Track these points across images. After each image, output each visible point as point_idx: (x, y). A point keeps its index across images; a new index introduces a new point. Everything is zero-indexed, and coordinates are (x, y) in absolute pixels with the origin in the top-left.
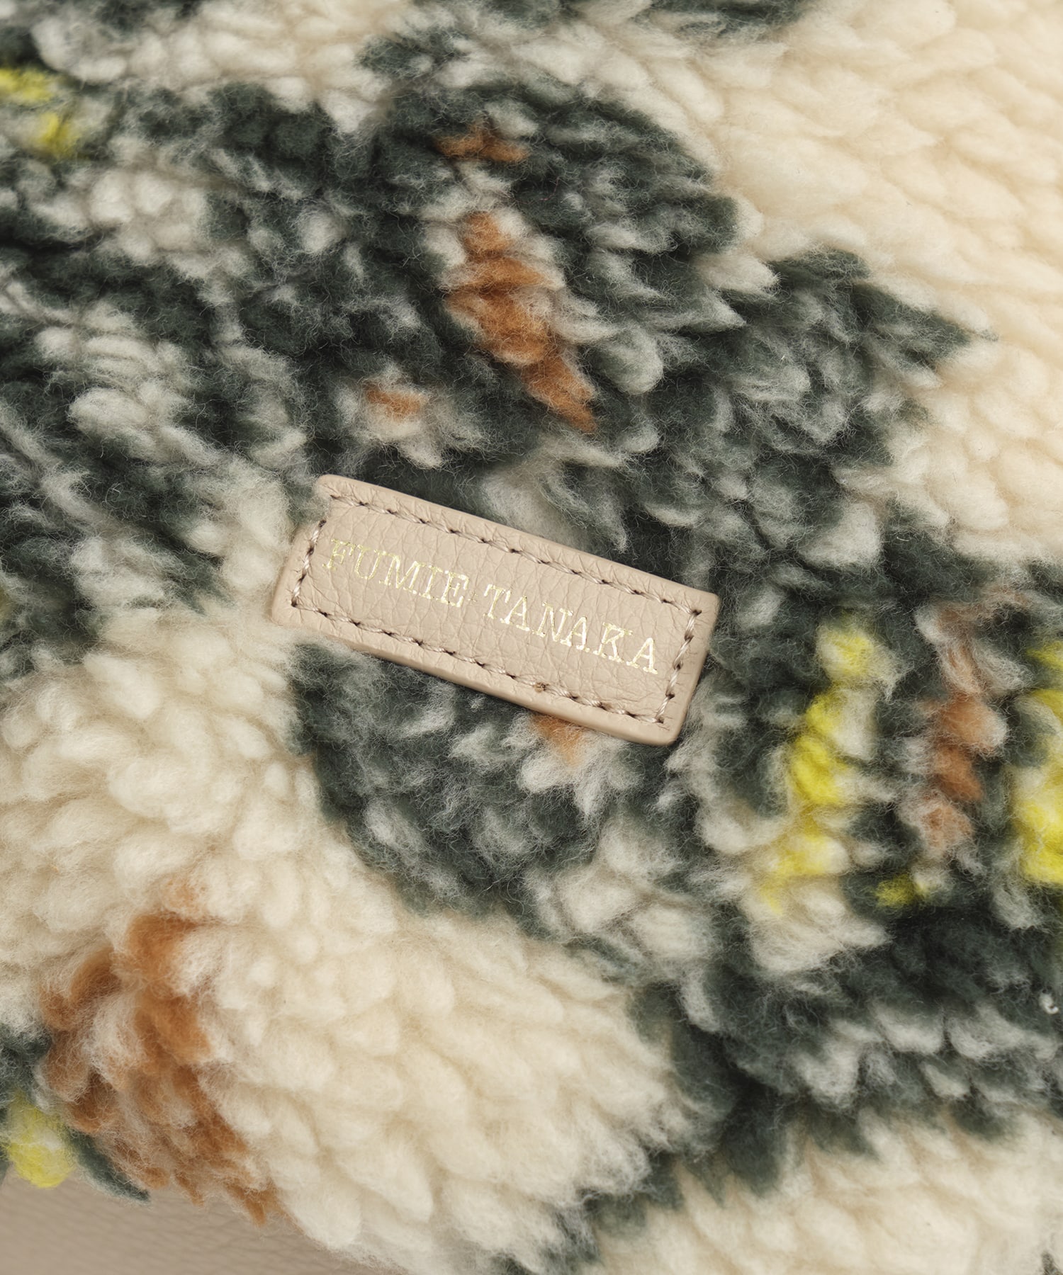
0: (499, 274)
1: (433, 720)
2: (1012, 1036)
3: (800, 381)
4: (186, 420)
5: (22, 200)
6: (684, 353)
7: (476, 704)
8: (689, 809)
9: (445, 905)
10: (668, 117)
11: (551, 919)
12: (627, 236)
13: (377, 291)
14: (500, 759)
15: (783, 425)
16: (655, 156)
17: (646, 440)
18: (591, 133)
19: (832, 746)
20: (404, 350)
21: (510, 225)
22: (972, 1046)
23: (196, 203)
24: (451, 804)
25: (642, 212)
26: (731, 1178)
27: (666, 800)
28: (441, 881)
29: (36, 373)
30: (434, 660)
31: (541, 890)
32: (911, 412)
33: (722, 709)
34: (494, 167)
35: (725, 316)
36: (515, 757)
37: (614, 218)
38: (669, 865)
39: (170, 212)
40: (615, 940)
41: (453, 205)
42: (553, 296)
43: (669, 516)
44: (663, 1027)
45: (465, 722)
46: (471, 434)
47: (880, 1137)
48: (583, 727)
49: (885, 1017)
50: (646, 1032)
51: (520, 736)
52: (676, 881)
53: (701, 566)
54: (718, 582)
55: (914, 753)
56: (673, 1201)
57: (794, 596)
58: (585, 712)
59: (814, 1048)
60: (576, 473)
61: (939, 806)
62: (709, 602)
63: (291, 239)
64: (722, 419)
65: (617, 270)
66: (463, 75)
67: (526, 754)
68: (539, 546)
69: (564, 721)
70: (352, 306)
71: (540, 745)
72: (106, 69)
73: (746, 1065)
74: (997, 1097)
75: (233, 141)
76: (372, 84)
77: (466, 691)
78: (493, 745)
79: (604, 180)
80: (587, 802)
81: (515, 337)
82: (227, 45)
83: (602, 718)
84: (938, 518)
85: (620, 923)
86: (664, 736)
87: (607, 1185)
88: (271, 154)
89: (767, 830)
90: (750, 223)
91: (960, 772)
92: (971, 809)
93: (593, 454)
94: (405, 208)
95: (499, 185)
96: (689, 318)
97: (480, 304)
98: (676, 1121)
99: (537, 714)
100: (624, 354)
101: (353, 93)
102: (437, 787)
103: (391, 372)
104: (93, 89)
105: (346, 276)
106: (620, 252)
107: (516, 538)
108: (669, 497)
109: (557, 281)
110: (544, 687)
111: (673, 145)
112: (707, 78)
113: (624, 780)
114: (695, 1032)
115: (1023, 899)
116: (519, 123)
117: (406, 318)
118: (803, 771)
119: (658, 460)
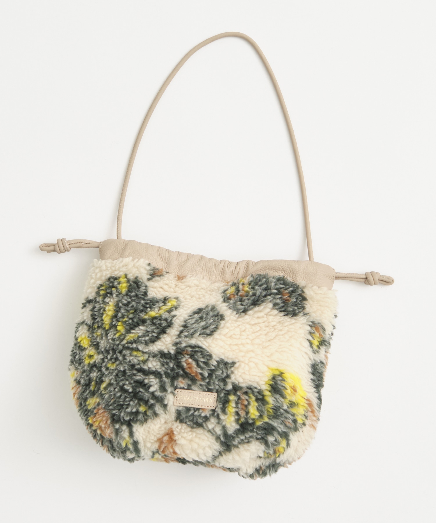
0: (190, 366)
1: (191, 412)
2: (251, 434)
3: (221, 372)
5: (141, 367)
6: (210, 372)
7: (196, 409)
8: (218, 415)
9: (195, 428)
10: (204, 347)
11: (206, 428)
12: (203, 360)
13: (178, 369)
14: (199, 414)
15: (220, 376)
16: (204, 351)
17: (207, 380)
18: (197, 349)
19: (232, 407)
20: (182, 376)
21: (190, 360)
22: (247, 436)
23: (159, 364)
24: (195, 419)
25: (203, 357)
26: (227, 452)
27: (216, 414)
28: (195, 426)
29: (145, 385)
30: (191, 406)
31: (204, 425)
32: (232, 372)
33: (220, 405)
34: (188, 355)
35: (213, 368)
36: (201, 413)
37: (201, 358)
38: (217, 421)
39: (157, 365)
40: (212, 431)
41: (184, 359)
42: (196, 368)
43: (210, 387)
44: (219, 441)
45: (195, 411)
46: (190, 383)
47: (239, 446)
48: (206, 409)
49: (240, 436)
50: (217, 442)
51: (201, 411)
52: (218, 423)
53: (215, 391)
54: (217, 392)
55: (240, 406)
56: (222, 455)
57: (225, 394)
58: (206, 407)
59: (234, 441)
60: (201, 385)
61: (242, 411)
62: (216, 394)
63: (169, 366)
64: (214, 377)
65: (202, 364)
66: (184, 345)
67: (202, 413)
68: (198, 392)
69: (204, 409)
70: (176, 372)
71: (203, 411)
72: (146, 350)
73: (228, 444)
74: (251, 439)
75: (161, 357)
76: (174, 348)
77: (194, 408)
78: (198, 413)
79: (199, 354)
80: (208, 415)
81: (193, 373)
82: (159, 347)
83: (208, 408)
84: (237, 382)
85: (213, 429)
86: (214, 408)
87: (216, 455)
88: (166, 358)
89: (226, 417)
90: (214, 357)
91: (244, 407)
92: (245, 411)
93: (202, 383)
94: (179, 361)
95: (188, 356)
96: (210, 368)
97: (189, 369)
98: (221, 449)
99: (202, 409)
100: (204, 373)
101: (172, 349)
102: (193, 418)
103: (180, 379)
104: (146, 353)
105: (175, 369)
106: (201, 362)
107: (196, 392)
108: (211, 386)
109: (195, 366)
110: (202, 406)
111: (205, 350)
112: (206, 342)
113: (212, 413)
114: (222, 441)
115: (251, 420)
116: (190, 349)
117: (182, 372)
118: (230, 410)
119: (209, 383)
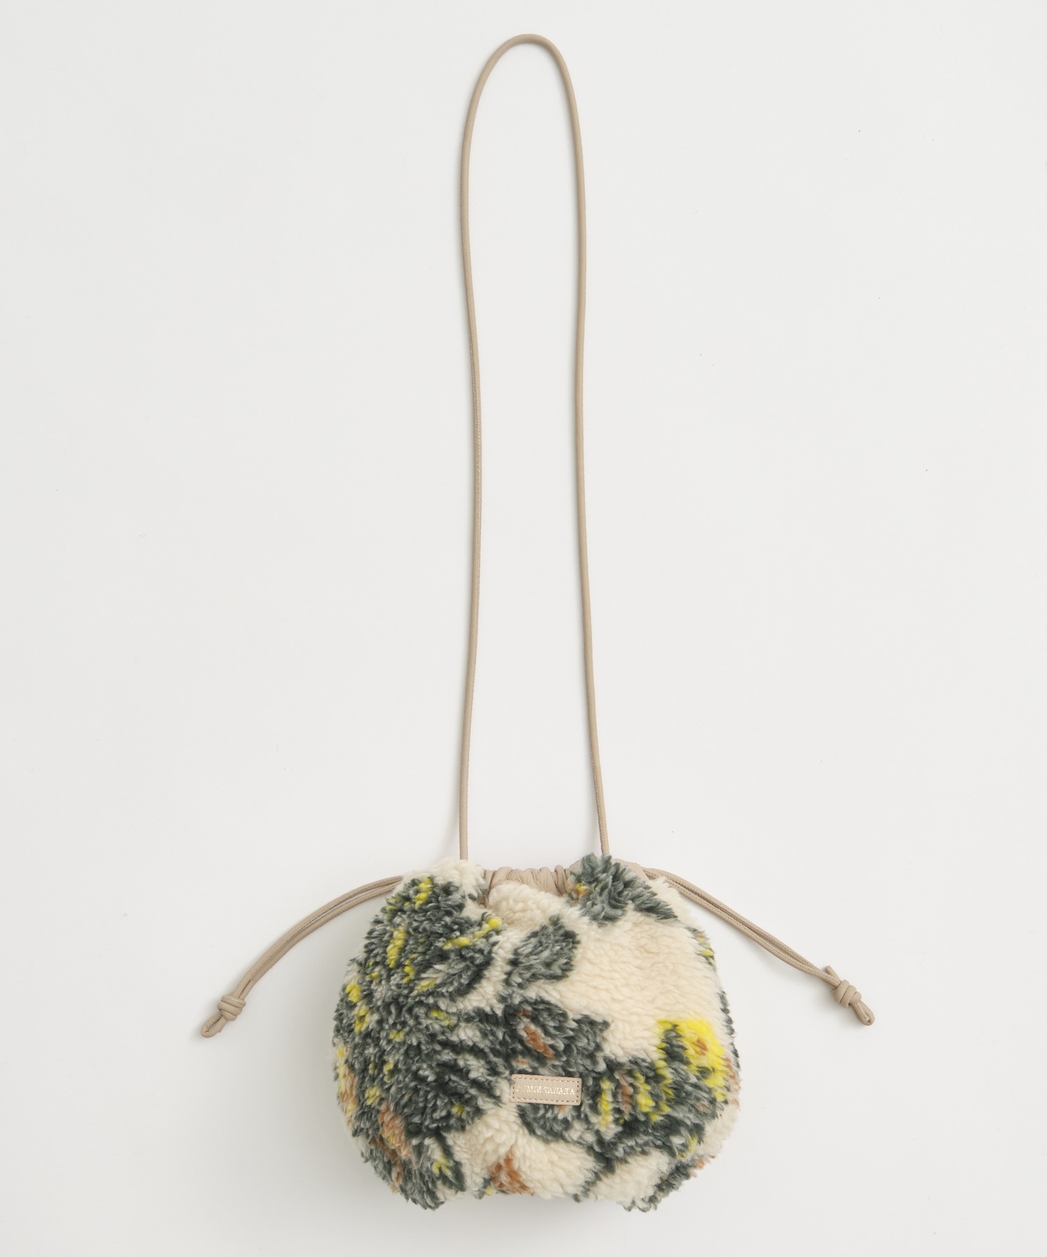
0: (534, 1037)
1: (542, 1112)
2: (646, 1138)
3: (586, 1041)
4: (489, 1075)
5: (447, 1038)
6: (566, 1042)
7: (548, 1107)
8: (586, 1116)
9: (552, 1141)
10: (553, 1001)
11: (569, 1140)
12: (552, 1024)
13: (514, 1043)
14: (554, 1115)
15: (584, 1049)
16: (552, 1007)
17: (564, 1059)
18: (541, 1007)
19: (607, 1101)
20: (523, 1054)
21: (533, 1027)
22: (640, 1141)
23: (478, 1033)
24: (548, 1125)
25: (553, 1019)
26: (608, 1172)
27: (582, 1115)
28: (550, 1138)
29: (461, 1070)
30: (539, 1101)
31: (566, 1134)
32: (604, 1039)
33: (588, 1100)
34: (527, 1017)
35: (571, 1033)
36: (556, 1114)
37: (549, 1021)
38: (586, 1126)
39: (474, 1035)
40: (580, 1141)
41: (522, 1026)
42: (543, 1038)
43: (571, 1070)
44: (592, 1153)
45: (547, 1111)
46: (536, 1065)
47: (630, 1160)
48: (565, 1106)
49: (626, 1141)
50: (589, 1155)
51: (556, 1110)
52: (588, 1129)
53: (578, 1075)
54: (581, 1076)
55: (619, 1098)
56: (599, 1179)
57: (594, 1079)
58: (565, 1103)
59: (616, 1150)
60: (554, 1066)
61: (626, 1105)
62: (580, 1080)
63: (497, 1038)
64: (575, 1052)
65: (552, 1031)
66: (517, 1000)
67: (558, 1114)
68: (550, 1078)
69: (561, 1106)
70: (511, 1047)
71: (559, 1111)
72: (454, 1010)
73: (607, 1156)
74: (646, 1148)
75: (480, 1021)
76: (502, 1006)
77: (545, 1105)
78: (553, 1113)
79: (545, 1015)
80: (570, 1119)
81: (539, 1047)
82: (475, 1004)
83: (568, 1103)
84: (613, 1057)
85: (581, 1137)
86: (578, 1104)
87: (590, 1180)
88: (488, 1021)
89: (600, 1118)
90: (571, 1015)
91: (628, 1100)
92: (631, 1104)
93: (557, 1063)
94: (514, 1028)
95: (528, 1020)
96: (566, 1035)
97: (532, 1042)
98: (598, 1167)
99: (558, 1106)
100: (557, 1045)
101: (499, 1008)
102: (545, 1123)
103: (520, 1057)
104: (453, 1014)
105: (507, 1042)
106: (551, 1027)
107: (546, 1077)
108: (571, 1067)
109: (543, 1035)
111: (556, 1006)
112: (556, 990)
113: (575, 1114)
114: (597, 1152)
115: (642, 1115)
116: (529, 1009)
117: (520, 1047)
118: (604, 1106)
119: (567, 1062)
